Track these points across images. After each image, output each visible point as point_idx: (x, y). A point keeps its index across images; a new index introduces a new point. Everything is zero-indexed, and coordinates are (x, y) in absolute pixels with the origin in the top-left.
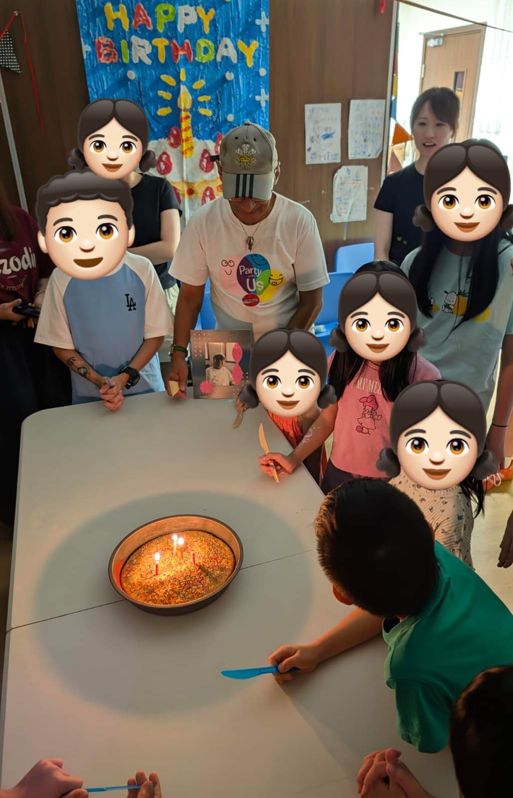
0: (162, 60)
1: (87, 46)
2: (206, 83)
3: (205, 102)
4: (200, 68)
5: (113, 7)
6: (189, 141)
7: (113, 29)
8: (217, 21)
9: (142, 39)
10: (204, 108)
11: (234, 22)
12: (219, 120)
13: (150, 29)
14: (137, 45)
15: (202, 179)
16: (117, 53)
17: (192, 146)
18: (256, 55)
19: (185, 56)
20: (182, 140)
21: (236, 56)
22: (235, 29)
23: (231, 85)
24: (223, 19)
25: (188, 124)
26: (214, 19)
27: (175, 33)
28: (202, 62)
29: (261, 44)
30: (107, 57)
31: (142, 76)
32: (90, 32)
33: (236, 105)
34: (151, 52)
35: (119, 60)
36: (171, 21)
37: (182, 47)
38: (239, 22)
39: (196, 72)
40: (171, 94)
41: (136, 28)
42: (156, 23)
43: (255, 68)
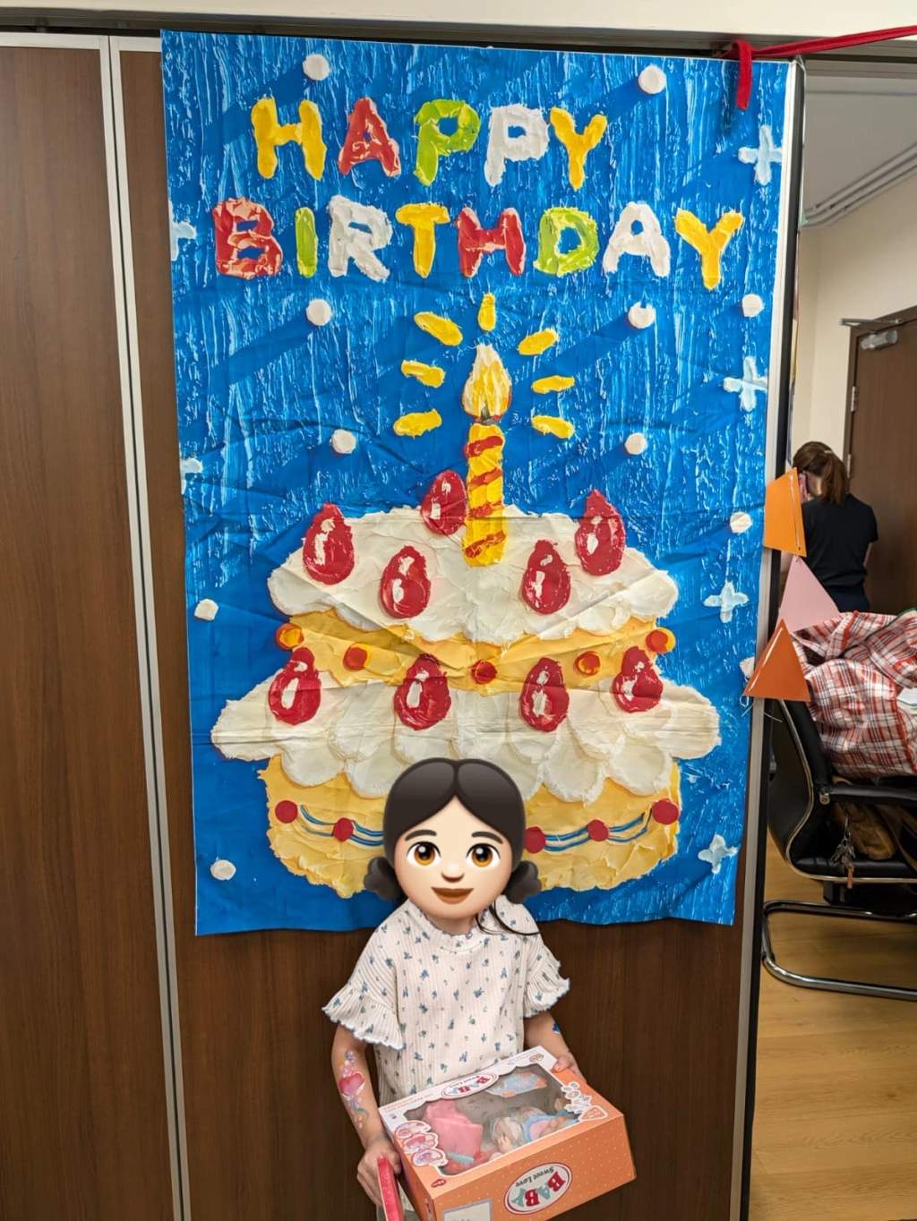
0: (423, 267)
1: (186, 224)
2: (563, 336)
3: (553, 394)
4: (545, 292)
5: (278, 111)
6: (494, 515)
7: (273, 175)
8: (612, 151)
9: (364, 204)
10: (550, 415)
11: (666, 156)
12: (599, 450)
13: (393, 174)
14: (346, 223)
15: (525, 633)
16: (282, 247)
17: (499, 530)
18: (734, 253)
19: (502, 255)
20: (467, 511)
21: (668, 255)
22: (669, 177)
23: (646, 343)
24: (633, 145)
25: (491, 461)
26: (604, 147)
27: (476, 189)
28: (556, 275)
29: (752, 221)
30: (247, 259)
31: (353, 315)
32: (201, 183)
33: (659, 405)
34: (389, 243)
35: (286, 267)
36: (462, 151)
37: (493, 232)
38: (684, 156)
39: (531, 304)
40: (444, 370)
41: (348, 173)
42: (415, 158)
43: (728, 293)
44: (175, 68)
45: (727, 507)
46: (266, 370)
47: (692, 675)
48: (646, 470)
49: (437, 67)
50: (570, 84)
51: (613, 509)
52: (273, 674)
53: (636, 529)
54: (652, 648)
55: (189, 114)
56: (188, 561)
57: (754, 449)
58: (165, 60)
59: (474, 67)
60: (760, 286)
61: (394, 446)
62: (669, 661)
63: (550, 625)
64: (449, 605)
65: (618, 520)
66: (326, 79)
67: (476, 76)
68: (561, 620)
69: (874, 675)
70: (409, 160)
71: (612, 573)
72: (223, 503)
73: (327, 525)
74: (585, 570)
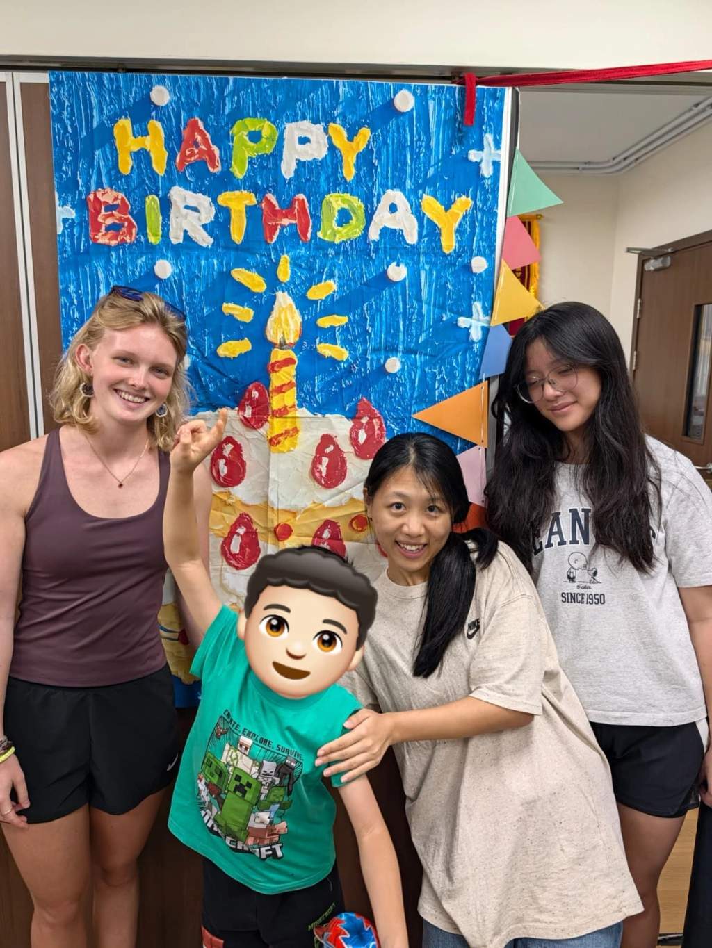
0: (237, 236)
1: (68, 207)
2: (340, 286)
3: (332, 328)
4: (326, 255)
5: (133, 128)
6: (290, 415)
7: (129, 172)
8: (375, 153)
9: (195, 192)
10: (330, 343)
11: (415, 157)
12: (366, 369)
13: (215, 171)
14: (182, 206)
15: (314, 503)
16: (137, 222)
17: (294, 426)
18: (465, 226)
19: (294, 227)
20: (270, 412)
21: (416, 229)
22: (417, 171)
23: (400, 292)
24: (390, 148)
25: (287, 376)
26: (368, 150)
27: (275, 181)
28: (334, 242)
29: (478, 204)
30: (112, 231)
31: (187, 271)
32: (79, 178)
33: (410, 337)
34: (213, 219)
35: (140, 237)
36: (265, 154)
37: (288, 210)
38: (428, 157)
39: (316, 263)
40: (254, 310)
41: (183, 170)
42: (231, 159)
43: (460, 256)
44: (58, 97)
48: (400, 385)
49: (247, 92)
50: (344, 104)
51: (377, 412)
53: (394, 426)
55: (70, 130)
58: (52, 92)
59: (273, 91)
60: (485, 252)
61: (217, 364)
63: (332, 496)
64: (258, 480)
65: (380, 420)
66: (167, 104)
67: (275, 98)
68: (340, 492)
70: (227, 161)
74: (357, 455)
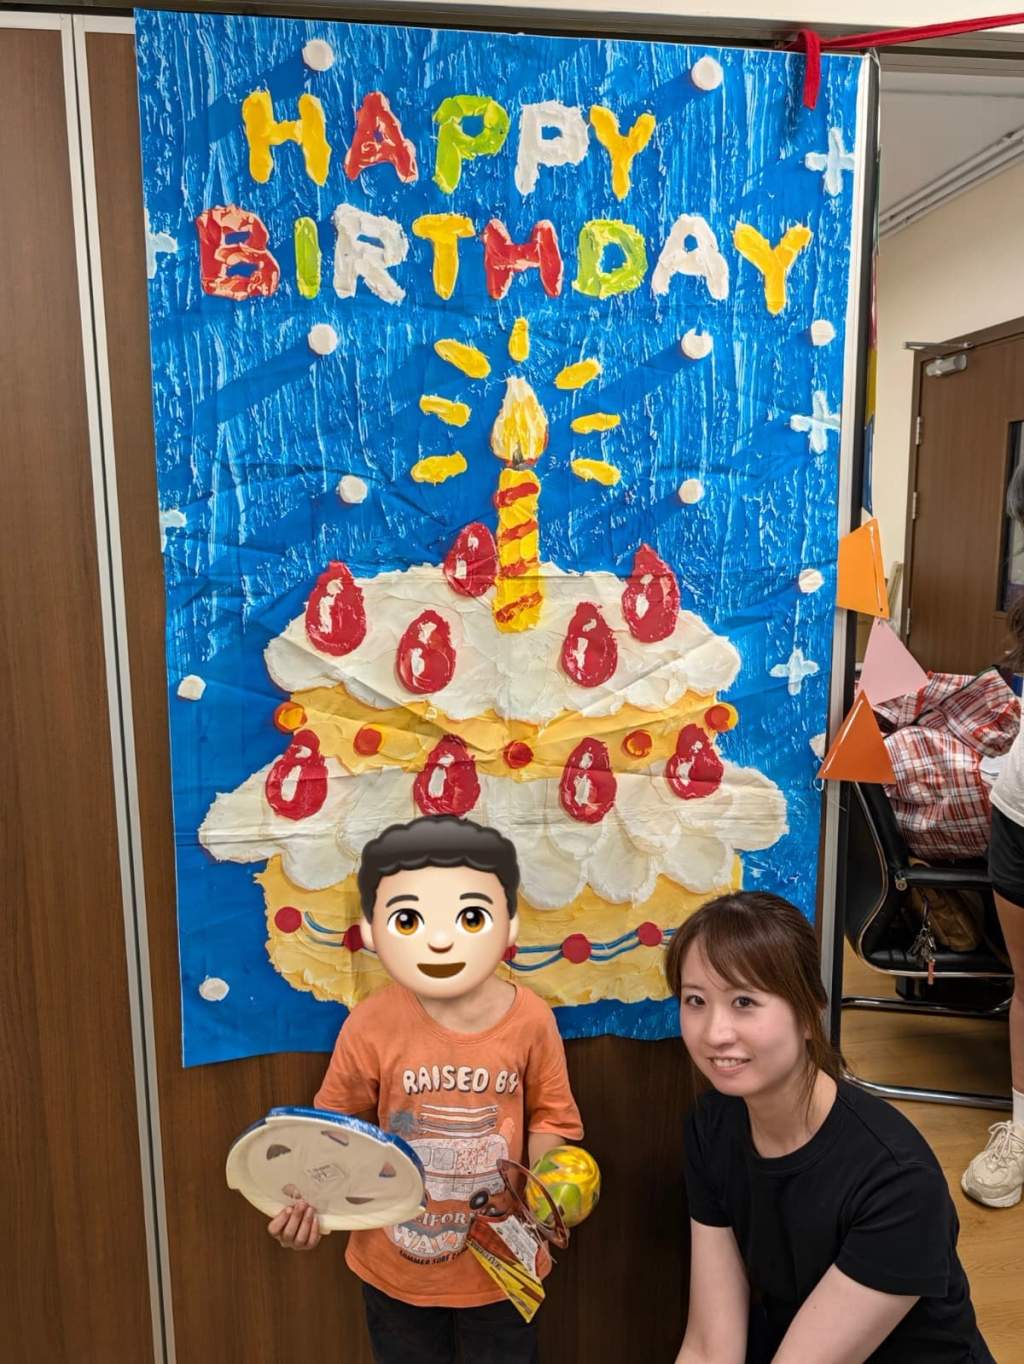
0: (444, 288)
1: (165, 235)
2: (607, 368)
3: (596, 434)
4: (586, 318)
5: (274, 106)
6: (529, 574)
7: (268, 179)
8: (662, 155)
9: (375, 214)
10: (592, 459)
11: (723, 162)
12: (649, 499)
13: (409, 180)
14: (354, 235)
15: (566, 710)
16: (278, 261)
17: (535, 591)
18: (801, 273)
19: (536, 274)
20: (498, 569)
21: (727, 275)
22: (727, 185)
23: (702, 376)
24: (686, 148)
25: (525, 512)
26: (652, 151)
27: (505, 198)
28: (598, 297)
29: (821, 237)
30: (238, 276)
31: (363, 342)
32: (183, 188)
33: (717, 446)
34: (405, 259)
35: (284, 287)
36: (489, 154)
37: (526, 247)
38: (743, 162)
39: (570, 330)
40: (470, 406)
41: (356, 178)
42: (434, 163)
43: (794, 319)
44: (150, 52)
45: (795, 563)
46: (261, 406)
47: (758, 757)
48: (702, 522)
49: (459, 55)
50: (614, 77)
51: (666, 566)
52: (271, 762)
53: (692, 588)
54: (711, 725)
55: (169, 107)
56: (169, 630)
57: (824, 497)
58: (139, 43)
59: (501, 56)
60: (831, 313)
61: (410, 493)
62: (731, 740)
63: (595, 700)
64: (476, 678)
65: (671, 579)
66: (330, 70)
67: (505, 67)
68: (608, 693)
69: (954, 744)
70: (427, 165)
71: (665, 640)
72: (211, 562)
73: (334, 587)
74: (634, 636)
